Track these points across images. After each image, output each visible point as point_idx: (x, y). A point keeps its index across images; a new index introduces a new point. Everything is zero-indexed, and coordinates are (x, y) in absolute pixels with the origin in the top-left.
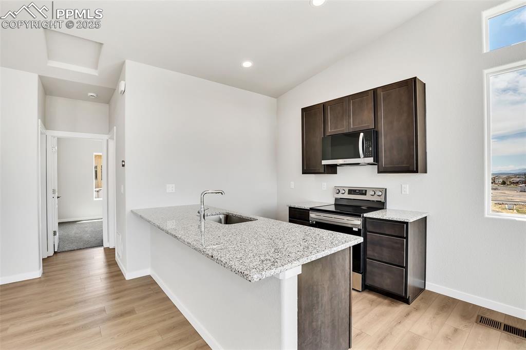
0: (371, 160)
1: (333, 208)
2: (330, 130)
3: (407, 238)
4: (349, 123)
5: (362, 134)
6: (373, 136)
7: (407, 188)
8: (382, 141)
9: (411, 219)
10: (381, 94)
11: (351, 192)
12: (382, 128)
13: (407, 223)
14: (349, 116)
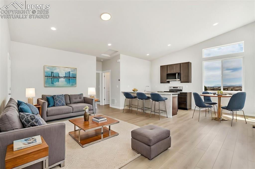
0: (179, 80)
1: (169, 91)
2: (169, 72)
3: (187, 96)
4: (174, 71)
5: (177, 74)
6: (179, 74)
7: (187, 86)
8: (182, 75)
9: (188, 92)
10: (181, 65)
11: (174, 88)
12: (182, 73)
13: (187, 93)
14: (174, 69)
